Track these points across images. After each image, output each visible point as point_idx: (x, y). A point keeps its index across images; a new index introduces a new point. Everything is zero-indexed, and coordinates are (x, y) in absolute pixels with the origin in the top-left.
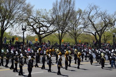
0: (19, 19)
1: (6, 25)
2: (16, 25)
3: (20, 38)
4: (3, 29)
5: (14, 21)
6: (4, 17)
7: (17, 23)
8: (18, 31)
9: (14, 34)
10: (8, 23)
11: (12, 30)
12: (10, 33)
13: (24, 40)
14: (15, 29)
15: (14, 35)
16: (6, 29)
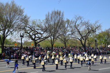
0: (17, 28)
1: (7, 33)
2: (15, 33)
5: (14, 30)
7: (17, 31)
10: (8, 31)
11: (12, 37)
13: (22, 45)
14: (14, 36)
15: (14, 41)
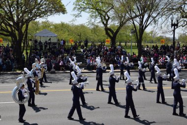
3: (168, 39)
4: (143, 27)
6: (144, 8)
8: (165, 29)
9: (159, 34)
12: (152, 32)
16: (146, 27)
